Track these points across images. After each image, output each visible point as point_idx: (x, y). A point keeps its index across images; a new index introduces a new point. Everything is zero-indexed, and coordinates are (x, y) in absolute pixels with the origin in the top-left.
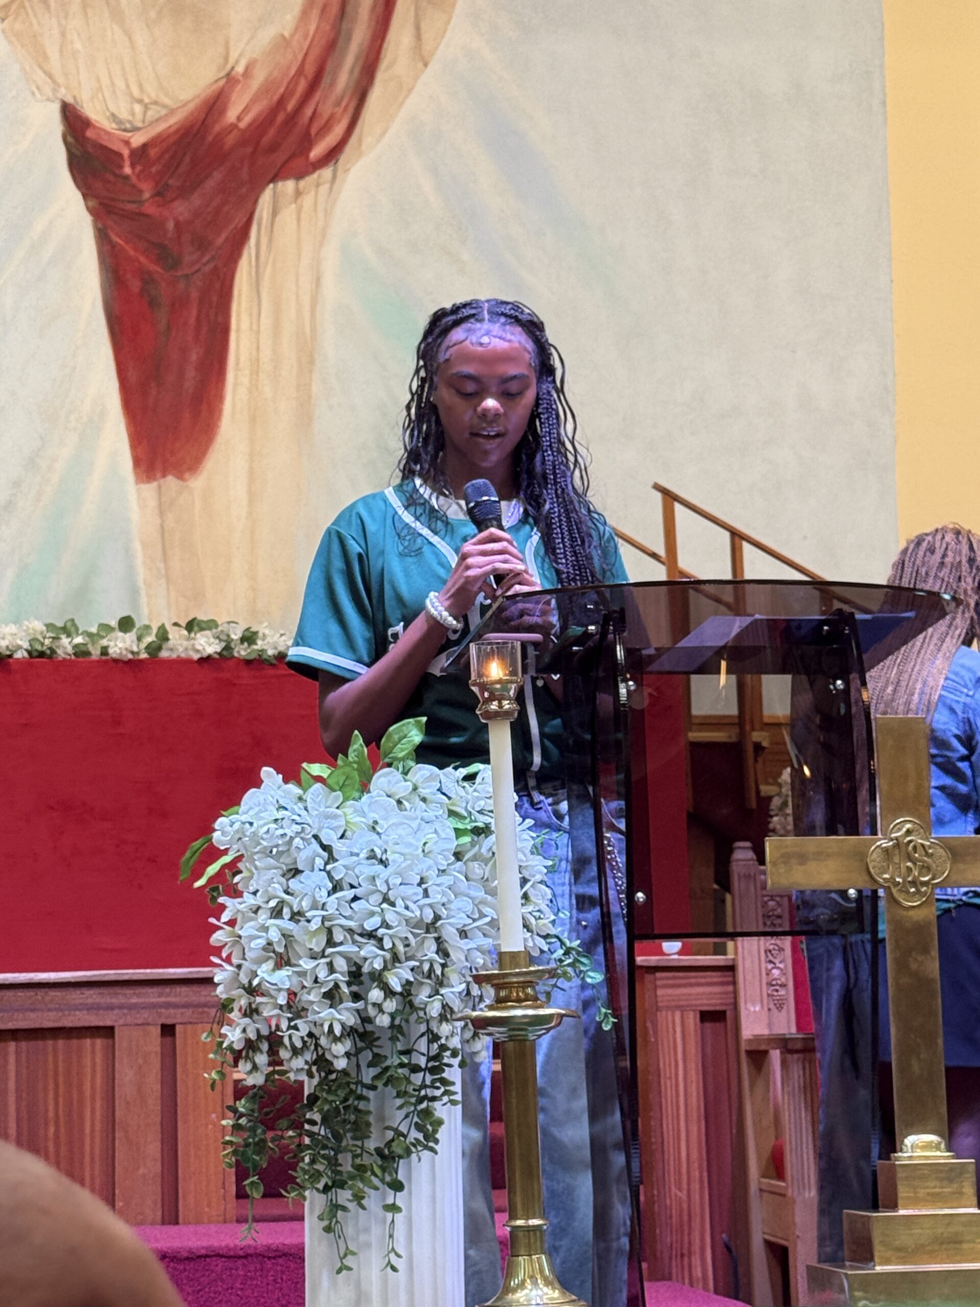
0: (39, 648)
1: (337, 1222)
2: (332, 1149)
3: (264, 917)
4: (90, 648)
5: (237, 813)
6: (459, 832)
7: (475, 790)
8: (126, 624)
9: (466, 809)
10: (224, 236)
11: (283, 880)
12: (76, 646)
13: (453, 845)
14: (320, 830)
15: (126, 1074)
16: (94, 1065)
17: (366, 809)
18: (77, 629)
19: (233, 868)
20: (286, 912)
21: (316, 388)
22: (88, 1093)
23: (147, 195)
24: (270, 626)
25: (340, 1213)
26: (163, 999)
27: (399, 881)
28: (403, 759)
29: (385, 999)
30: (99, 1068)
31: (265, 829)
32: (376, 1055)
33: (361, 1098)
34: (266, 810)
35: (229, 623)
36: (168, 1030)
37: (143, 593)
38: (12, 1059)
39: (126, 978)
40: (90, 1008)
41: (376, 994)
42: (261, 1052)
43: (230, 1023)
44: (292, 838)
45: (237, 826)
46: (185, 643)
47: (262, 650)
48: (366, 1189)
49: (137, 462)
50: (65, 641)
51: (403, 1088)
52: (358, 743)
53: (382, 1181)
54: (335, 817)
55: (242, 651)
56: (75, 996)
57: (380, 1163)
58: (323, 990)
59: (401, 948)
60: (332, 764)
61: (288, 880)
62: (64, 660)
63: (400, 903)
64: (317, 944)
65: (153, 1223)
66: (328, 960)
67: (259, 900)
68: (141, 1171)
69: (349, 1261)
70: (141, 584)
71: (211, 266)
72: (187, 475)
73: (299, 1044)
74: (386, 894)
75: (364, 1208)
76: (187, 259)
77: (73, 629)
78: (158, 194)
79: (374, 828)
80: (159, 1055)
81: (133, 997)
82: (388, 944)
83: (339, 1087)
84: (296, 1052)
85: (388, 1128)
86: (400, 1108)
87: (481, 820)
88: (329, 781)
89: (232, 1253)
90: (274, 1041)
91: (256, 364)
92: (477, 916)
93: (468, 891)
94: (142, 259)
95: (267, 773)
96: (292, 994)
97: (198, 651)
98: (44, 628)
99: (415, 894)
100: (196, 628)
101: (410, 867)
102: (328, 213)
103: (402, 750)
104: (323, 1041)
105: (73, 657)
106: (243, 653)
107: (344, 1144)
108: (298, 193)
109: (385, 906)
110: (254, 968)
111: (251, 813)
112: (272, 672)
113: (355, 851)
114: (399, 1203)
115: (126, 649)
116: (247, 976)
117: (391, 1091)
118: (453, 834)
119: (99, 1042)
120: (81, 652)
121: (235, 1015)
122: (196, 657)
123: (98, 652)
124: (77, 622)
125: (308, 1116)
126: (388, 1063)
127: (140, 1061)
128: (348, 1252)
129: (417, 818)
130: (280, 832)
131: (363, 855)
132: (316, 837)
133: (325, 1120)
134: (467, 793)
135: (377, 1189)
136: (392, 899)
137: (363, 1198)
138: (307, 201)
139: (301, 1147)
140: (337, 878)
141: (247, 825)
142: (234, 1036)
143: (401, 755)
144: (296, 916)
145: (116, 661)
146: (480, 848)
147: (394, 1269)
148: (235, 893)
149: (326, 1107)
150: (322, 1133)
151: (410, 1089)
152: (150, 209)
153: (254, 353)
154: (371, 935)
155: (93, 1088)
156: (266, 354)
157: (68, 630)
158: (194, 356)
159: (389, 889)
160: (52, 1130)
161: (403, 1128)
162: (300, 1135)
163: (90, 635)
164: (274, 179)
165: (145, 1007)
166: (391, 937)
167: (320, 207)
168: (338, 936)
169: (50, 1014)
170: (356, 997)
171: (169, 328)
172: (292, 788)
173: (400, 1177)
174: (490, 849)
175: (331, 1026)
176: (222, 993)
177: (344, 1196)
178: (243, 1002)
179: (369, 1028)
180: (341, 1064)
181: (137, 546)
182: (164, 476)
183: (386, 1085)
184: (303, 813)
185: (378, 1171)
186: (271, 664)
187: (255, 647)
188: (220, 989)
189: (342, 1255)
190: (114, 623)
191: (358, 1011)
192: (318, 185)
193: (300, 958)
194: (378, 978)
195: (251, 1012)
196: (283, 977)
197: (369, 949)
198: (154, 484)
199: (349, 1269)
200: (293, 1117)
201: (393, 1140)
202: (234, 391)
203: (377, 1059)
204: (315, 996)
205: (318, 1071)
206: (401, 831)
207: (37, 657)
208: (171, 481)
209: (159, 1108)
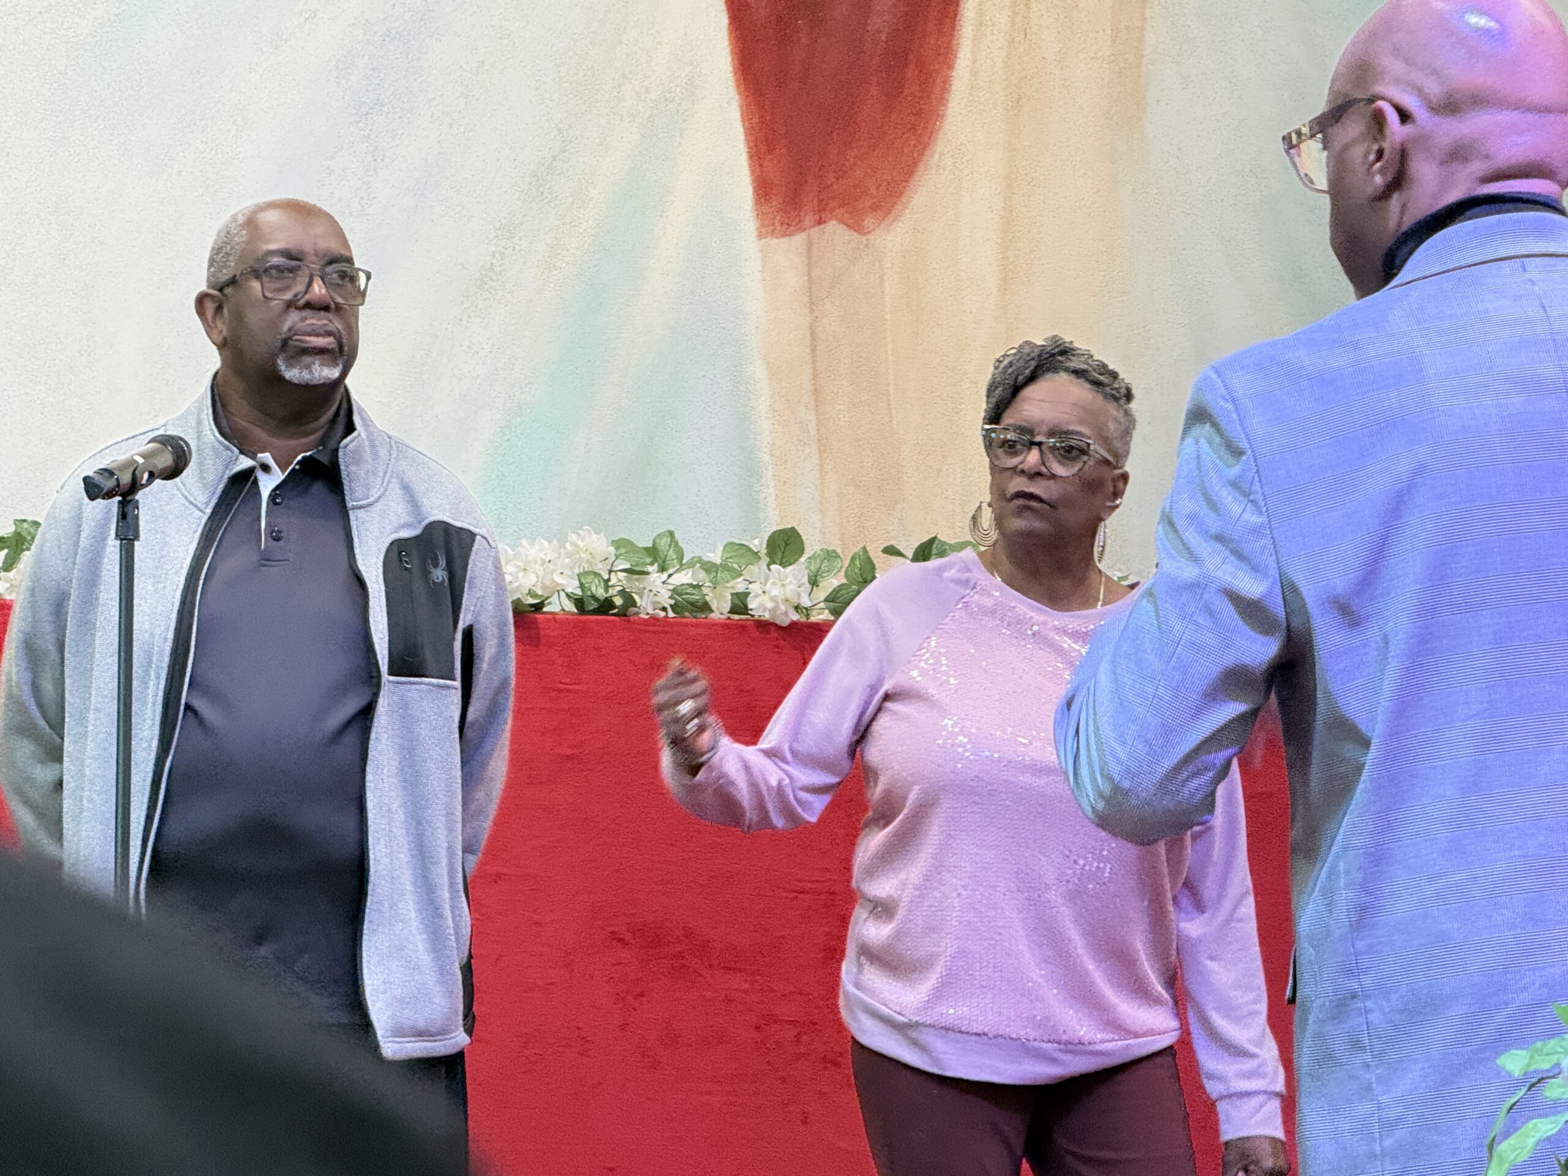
0: (601, 593)
4: (709, 595)
8: (784, 546)
12: (675, 591)
18: (681, 556)
21: (1153, 38)
37: (768, 474)
49: (763, 189)
50: (655, 578)
62: (654, 619)
70: (764, 455)
72: (869, 221)
77: (672, 554)
98: (612, 549)
105: (671, 614)
115: (787, 601)
120: (689, 604)
123: (727, 606)
124: (677, 536)
145: (763, 626)
157: (663, 554)
163: (709, 568)
182: (820, 222)
190: (759, 544)
198: (800, 238)
207: (596, 612)
208: (835, 231)
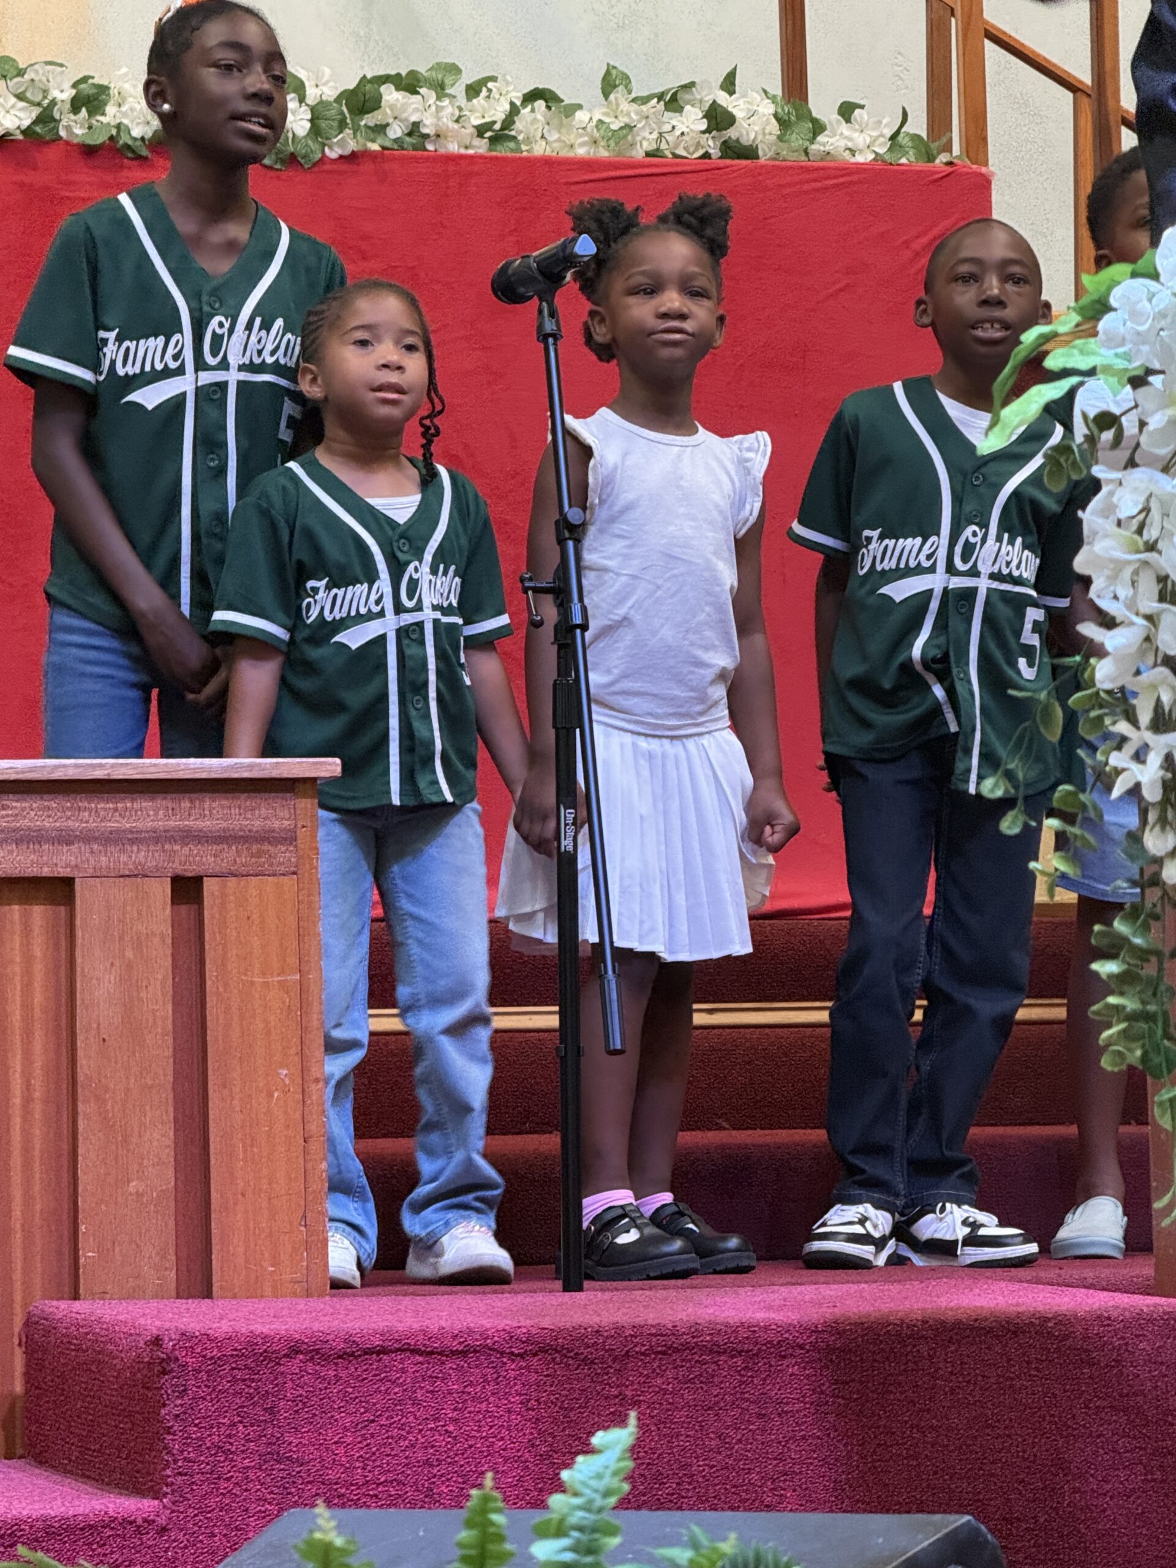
15: (99, 982)
16: (28, 960)
22: (16, 1018)
30: (39, 970)
35: (45, 64)
36: (187, 890)
40: (22, 839)
55: (76, 128)
65: (162, 1295)
68: (132, 1186)
80: (169, 941)
106: (78, 131)
119: (39, 913)
127: (129, 954)
155: (27, 1006)
165: (135, 839)
187: (104, 119)
209: (169, 1052)
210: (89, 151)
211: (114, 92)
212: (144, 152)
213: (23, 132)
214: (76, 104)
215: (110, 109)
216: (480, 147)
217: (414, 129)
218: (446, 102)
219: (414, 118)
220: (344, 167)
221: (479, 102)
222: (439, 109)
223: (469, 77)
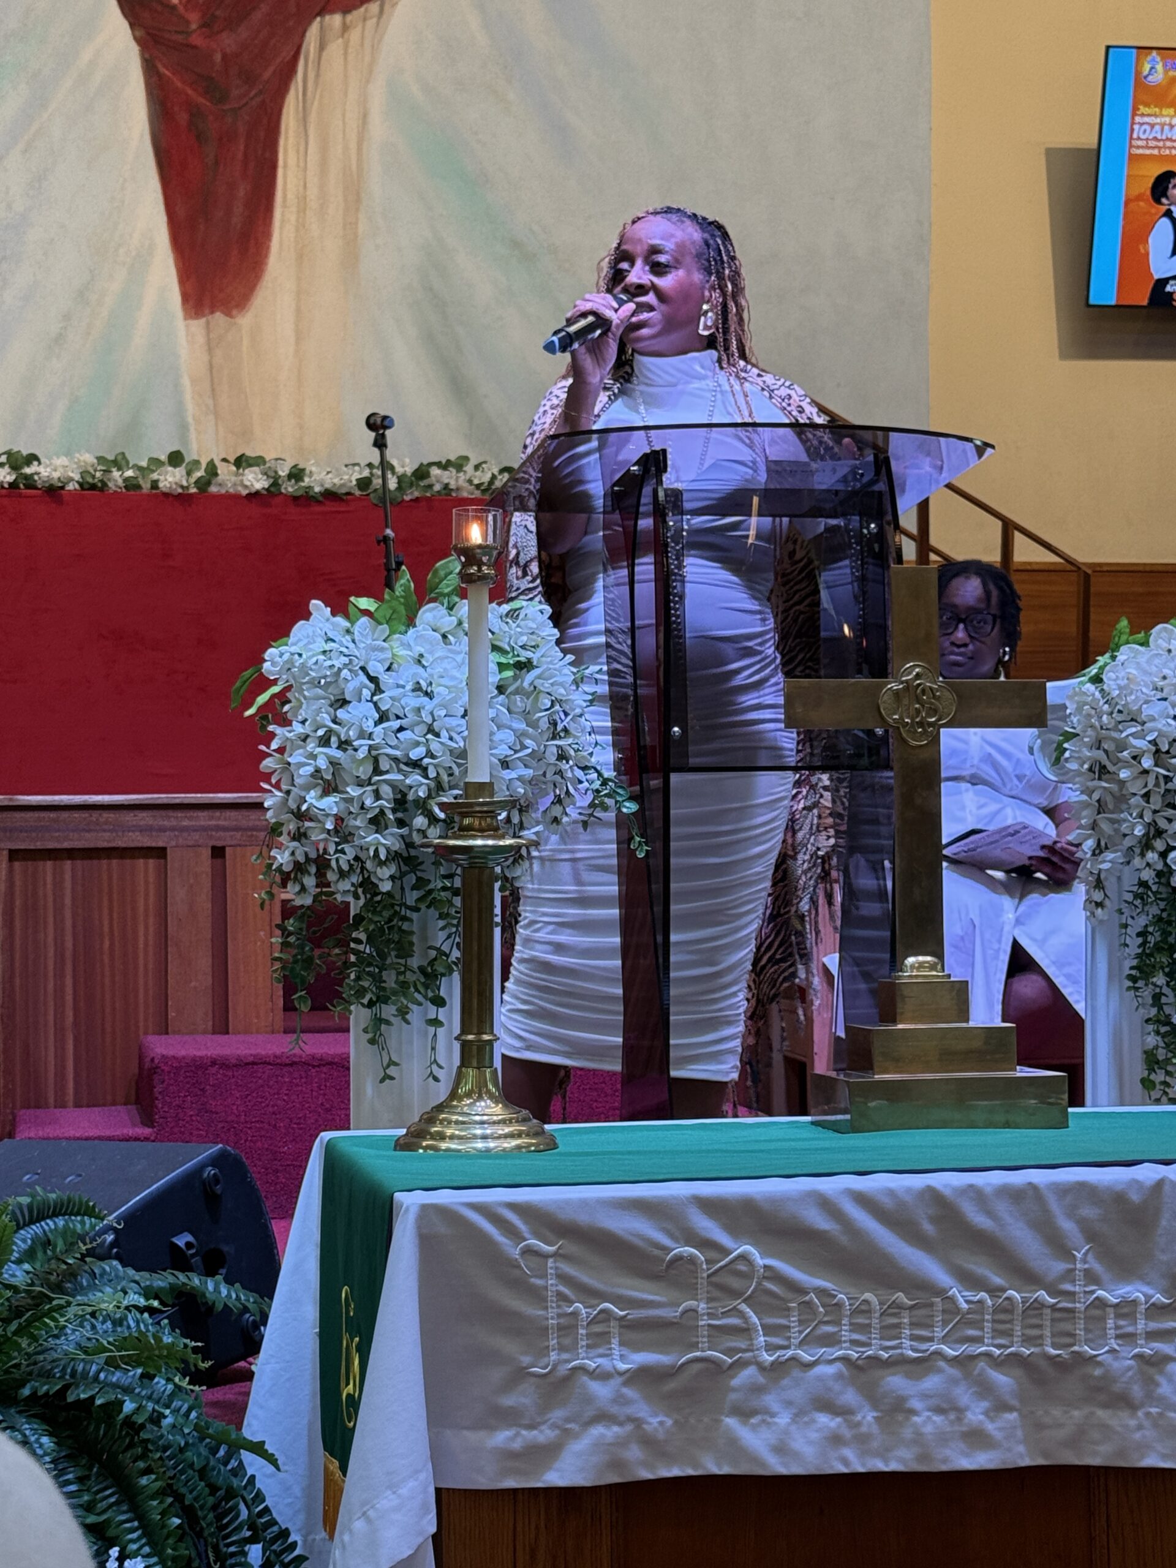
0: (90, 480)
1: (381, 1035)
2: (377, 966)
3: (312, 745)
4: (141, 482)
5: (287, 645)
6: (502, 667)
7: (518, 626)
8: (176, 459)
9: (509, 644)
10: (271, 70)
11: (332, 711)
12: (126, 480)
13: (494, 678)
14: (366, 663)
15: (178, 893)
16: (147, 883)
17: (412, 643)
18: (127, 462)
19: (282, 697)
20: (334, 739)
21: (362, 228)
22: (141, 909)
23: (194, 26)
24: (317, 464)
25: (383, 1026)
26: (213, 823)
27: (443, 713)
28: (449, 595)
29: (429, 826)
30: (152, 887)
31: (314, 660)
32: (419, 879)
33: (405, 919)
34: (314, 642)
35: (277, 459)
36: (218, 852)
37: (192, 429)
38: (68, 876)
39: (177, 801)
40: (142, 830)
41: (420, 821)
42: (309, 874)
43: (280, 846)
44: (340, 670)
45: (286, 657)
46: (233, 479)
47: (310, 487)
48: (410, 1005)
49: (185, 298)
50: (116, 474)
51: (445, 911)
52: (404, 580)
53: (425, 997)
54: (382, 650)
55: (289, 488)
56: (129, 817)
57: (423, 980)
58: (369, 816)
59: (445, 778)
60: (379, 598)
61: (335, 710)
62: (115, 492)
63: (444, 734)
64: (365, 771)
65: (205, 1032)
66: (374, 787)
67: (307, 729)
68: (193, 984)
69: (392, 1071)
70: (190, 420)
71: (259, 99)
72: (234, 312)
73: (345, 867)
74: (431, 725)
75: (408, 1023)
76: (235, 92)
77: (123, 463)
78: (204, 25)
79: (419, 661)
80: (210, 875)
81: (184, 820)
82: (432, 773)
83: (384, 907)
84: (343, 874)
85: (430, 948)
86: (442, 929)
87: (524, 655)
88: (376, 615)
89: (278, 1061)
90: (322, 863)
91: (302, 199)
92: (518, 747)
93: (509, 723)
94: (190, 92)
95: (316, 605)
96: (339, 820)
97: (246, 487)
98: (95, 461)
99: (458, 725)
100: (244, 464)
101: (454, 700)
102: (375, 48)
103: (448, 586)
104: (369, 865)
105: (124, 490)
106: (290, 489)
107: (389, 961)
108: (345, 28)
109: (429, 736)
110: (303, 794)
111: (301, 644)
112: (318, 509)
113: (402, 683)
114: (440, 1018)
115: (176, 483)
116: (295, 801)
117: (433, 913)
118: (496, 668)
119: (151, 863)
120: (131, 485)
121: (284, 839)
122: (244, 492)
123: (149, 486)
124: (127, 455)
125: (354, 935)
126: (431, 886)
127: (192, 881)
128: (392, 1063)
129: (459, 653)
130: (329, 663)
131: (409, 687)
132: (363, 669)
133: (370, 940)
134: (510, 629)
135: (420, 1004)
136: (437, 730)
137: (407, 1013)
138: (354, 35)
139: (347, 965)
140: (383, 708)
141: (296, 656)
142: (282, 858)
143: (446, 591)
144: (344, 745)
145: (166, 495)
146: (522, 682)
147: (436, 1079)
148: (285, 722)
149: (371, 927)
150: (368, 951)
151: (453, 911)
152: (197, 40)
153: (301, 189)
154: (416, 764)
155: (146, 905)
156: (313, 192)
157: (119, 463)
158: (242, 191)
159: (434, 720)
160: (107, 943)
161: (445, 948)
162: (346, 953)
163: (140, 469)
164: (321, 13)
165: (196, 830)
166: (435, 766)
167: (367, 43)
168: (384, 765)
169: (104, 834)
170: (401, 823)
171: (217, 163)
172: (340, 620)
173: (442, 994)
174: (531, 684)
175: (376, 851)
176: (272, 818)
177: (388, 1011)
178: (292, 827)
179: (413, 852)
180: (386, 887)
181: (186, 382)
182: (212, 312)
183: (428, 907)
184: (351, 645)
185: (422, 990)
186: (319, 502)
187: (303, 484)
188: (269, 814)
189: (385, 1065)
190: (163, 457)
191: (402, 836)
192: (365, 19)
193: (348, 785)
194: (422, 806)
195: (299, 836)
196: (330, 804)
197: (415, 778)
198: (203, 321)
199: (392, 1078)
200: (339, 936)
201: (435, 959)
202: (281, 228)
203: (421, 883)
204: (362, 822)
205: (364, 893)
206: (446, 664)
207: (88, 489)
208: (218, 315)
209: (209, 925)
210: (295, 499)
211: (307, 472)
212: (321, 499)
213: (267, 490)
214: (290, 476)
215: (307, 479)
216: (477, 494)
217: (446, 486)
218: (461, 474)
219: (446, 481)
220: (412, 504)
221: (478, 473)
222: (457, 478)
223: (473, 461)
